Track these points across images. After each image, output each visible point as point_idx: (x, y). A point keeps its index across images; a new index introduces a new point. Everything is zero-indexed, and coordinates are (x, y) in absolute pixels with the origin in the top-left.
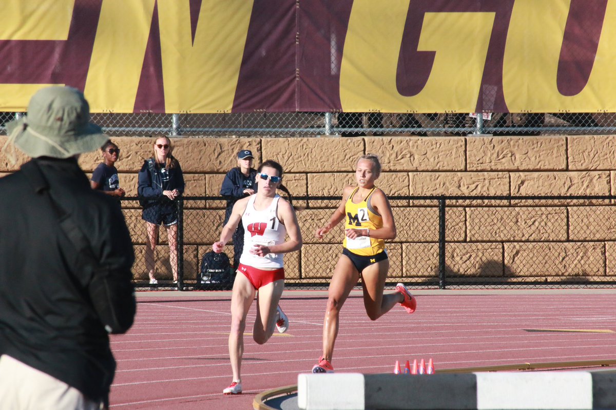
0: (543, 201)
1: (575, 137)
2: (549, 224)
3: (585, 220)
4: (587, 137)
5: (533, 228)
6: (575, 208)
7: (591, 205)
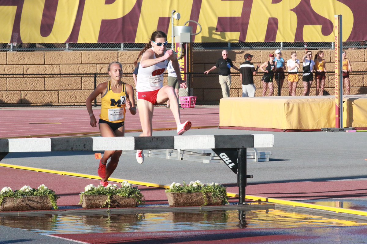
0: (36, 76)
1: (47, 52)
2: (38, 84)
3: (51, 83)
4: (52, 52)
5: (32, 85)
6: (47, 78)
7: (53, 77)
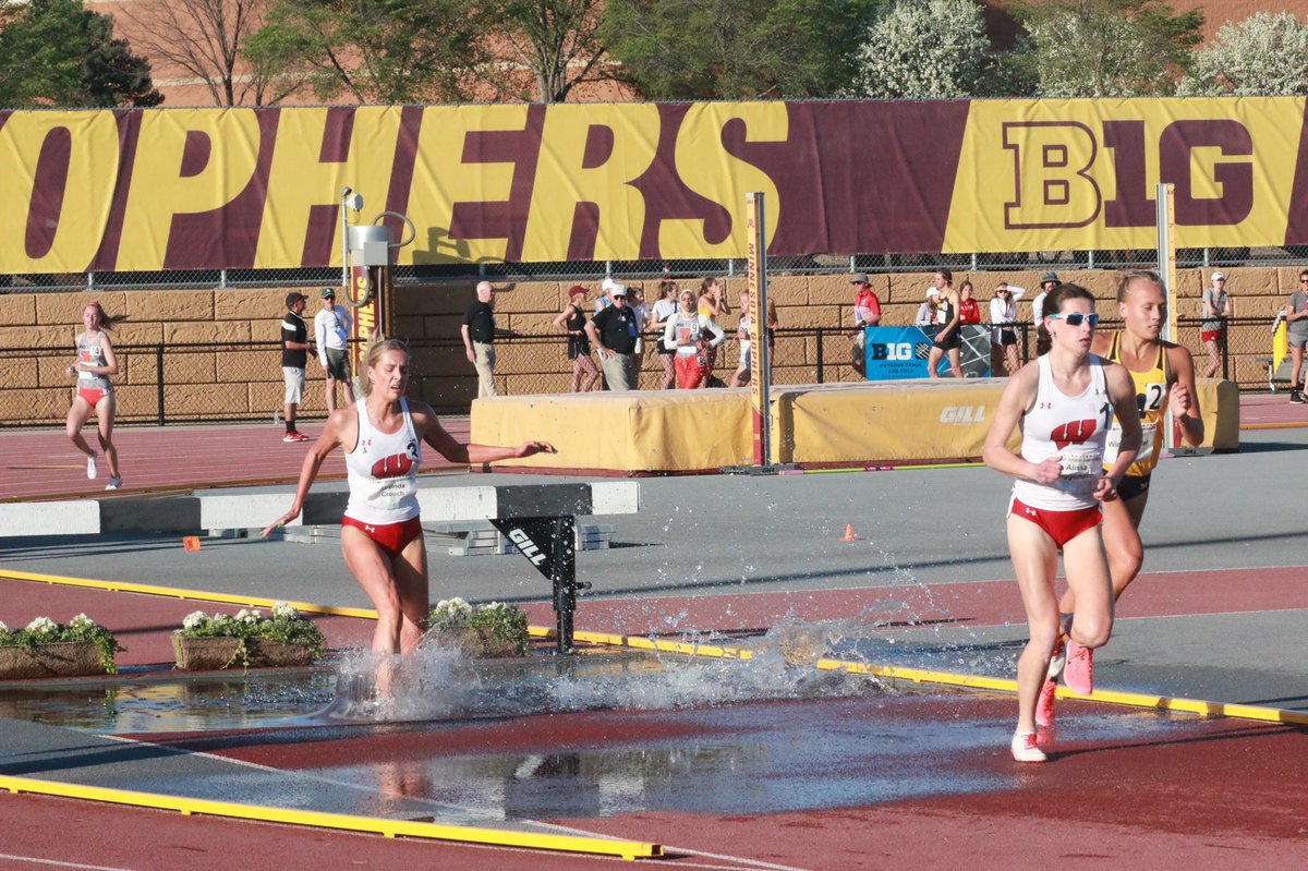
0: (16, 353)
1: (43, 295)
2: (22, 373)
3: (54, 369)
4: (53, 294)
5: (8, 377)
6: (45, 358)
7: (59, 355)
